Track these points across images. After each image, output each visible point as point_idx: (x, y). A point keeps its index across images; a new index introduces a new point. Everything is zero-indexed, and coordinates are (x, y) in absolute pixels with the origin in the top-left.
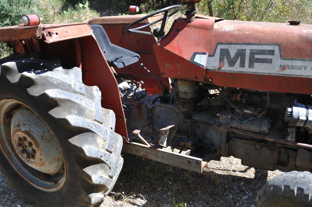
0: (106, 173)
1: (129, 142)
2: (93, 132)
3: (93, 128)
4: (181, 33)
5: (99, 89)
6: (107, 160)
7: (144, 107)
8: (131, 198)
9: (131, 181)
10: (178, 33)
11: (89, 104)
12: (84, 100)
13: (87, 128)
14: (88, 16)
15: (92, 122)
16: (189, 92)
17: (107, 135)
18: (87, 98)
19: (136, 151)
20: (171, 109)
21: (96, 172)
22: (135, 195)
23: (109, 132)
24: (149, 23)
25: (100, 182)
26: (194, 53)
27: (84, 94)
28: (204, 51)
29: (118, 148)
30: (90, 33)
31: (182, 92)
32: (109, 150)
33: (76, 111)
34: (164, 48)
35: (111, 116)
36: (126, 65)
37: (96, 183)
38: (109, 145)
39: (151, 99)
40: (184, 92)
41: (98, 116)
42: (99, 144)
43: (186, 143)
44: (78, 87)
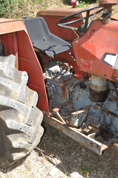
0: (26, 140)
1: (49, 117)
2: (15, 110)
3: (16, 106)
4: (96, 33)
5: (27, 74)
6: (26, 131)
7: (67, 90)
8: (50, 157)
9: (55, 142)
10: (94, 33)
11: (15, 87)
12: (12, 84)
13: (10, 106)
14: (53, 2)
15: (15, 102)
16: (99, 86)
17: (27, 112)
18: (15, 82)
19: (54, 124)
20: (87, 95)
21: (17, 139)
22: (54, 155)
23: (30, 110)
24: (82, 17)
25: (19, 147)
26: (105, 53)
27: (12, 78)
28: (115, 53)
29: (38, 122)
30: (22, 28)
31: (94, 85)
32: (28, 124)
33: (4, 92)
34: (81, 45)
35: (34, 97)
36: (56, 53)
37: (16, 147)
38: (28, 120)
39: (74, 83)
40: (95, 85)
41: (22, 97)
42: (20, 119)
43: (96, 125)
44: (8, 73)
